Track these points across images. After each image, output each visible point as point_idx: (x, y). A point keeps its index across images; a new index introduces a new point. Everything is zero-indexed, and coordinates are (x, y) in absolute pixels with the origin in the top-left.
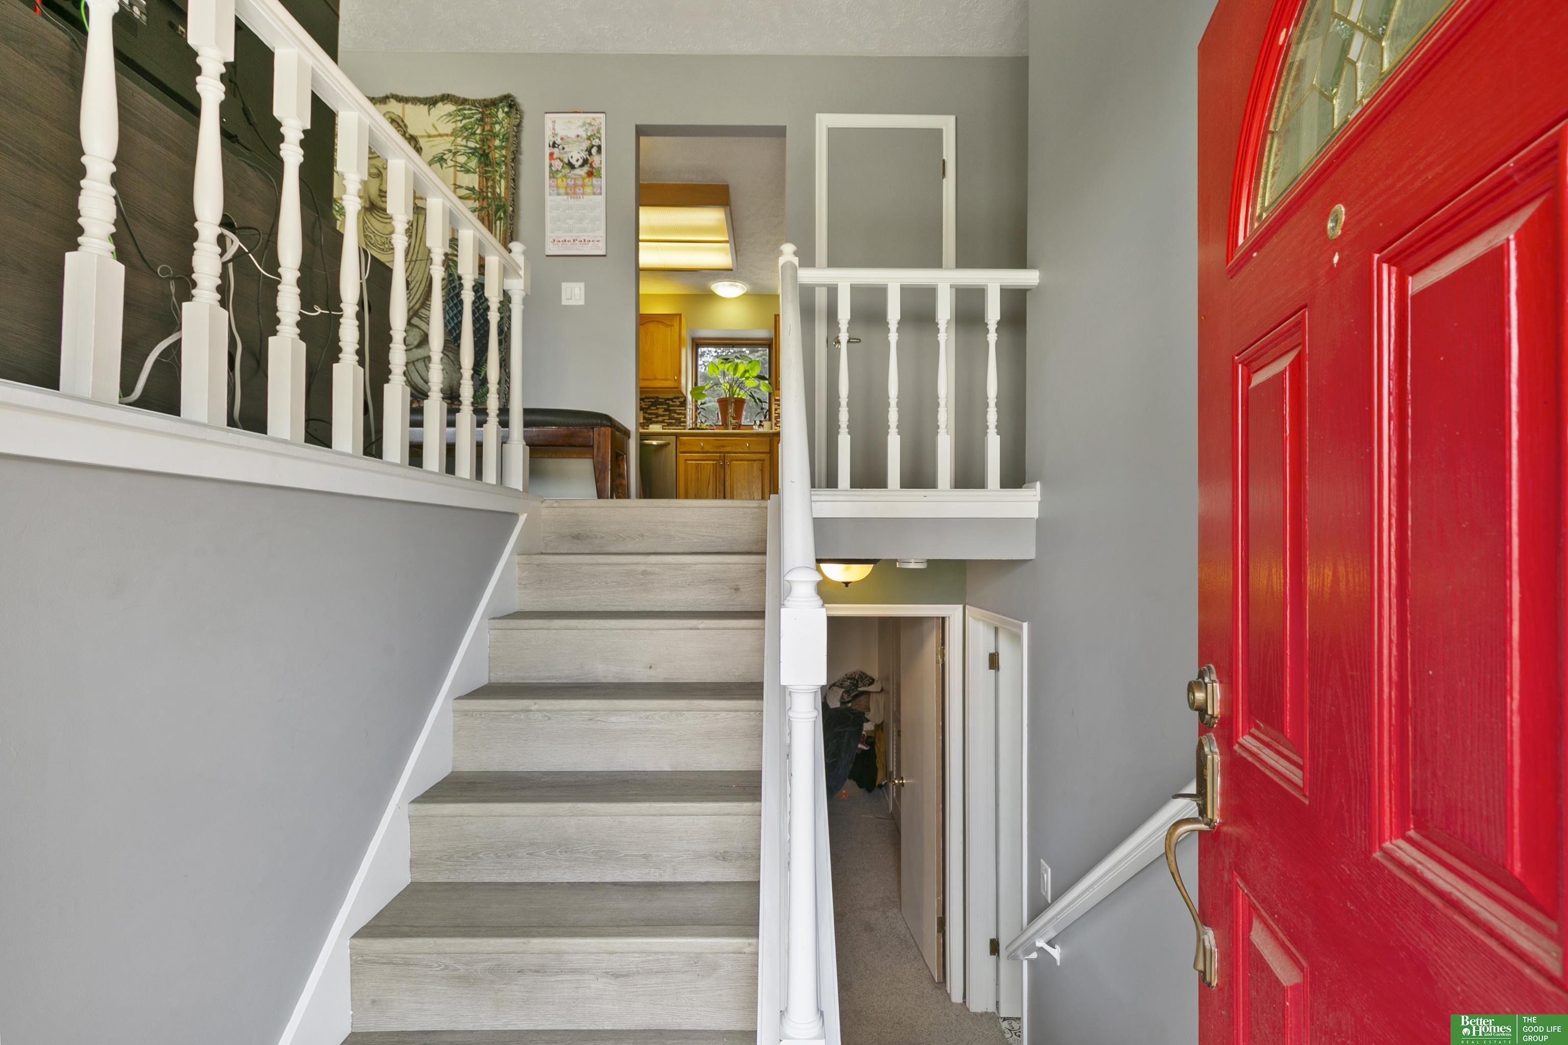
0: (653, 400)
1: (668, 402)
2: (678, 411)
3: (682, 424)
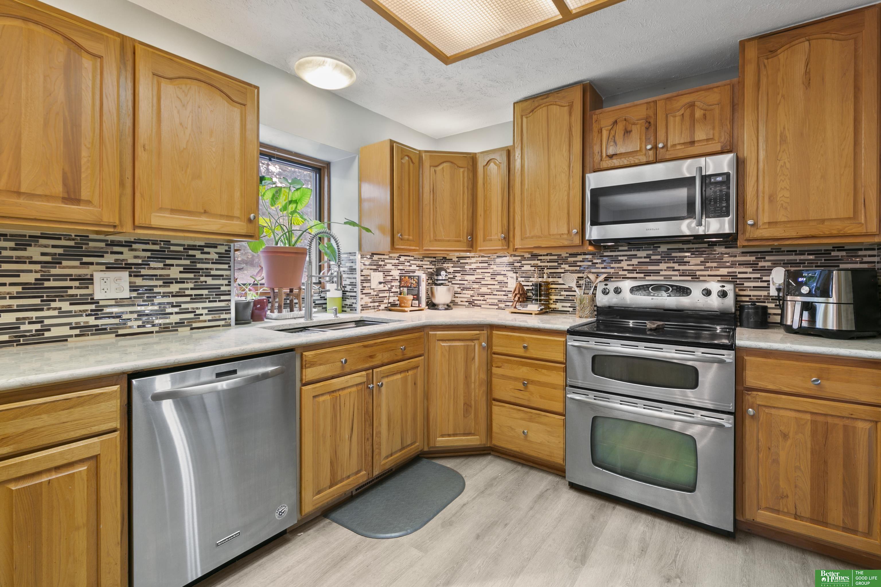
0: (157, 247)
1: (191, 252)
2: (213, 272)
3: (223, 298)
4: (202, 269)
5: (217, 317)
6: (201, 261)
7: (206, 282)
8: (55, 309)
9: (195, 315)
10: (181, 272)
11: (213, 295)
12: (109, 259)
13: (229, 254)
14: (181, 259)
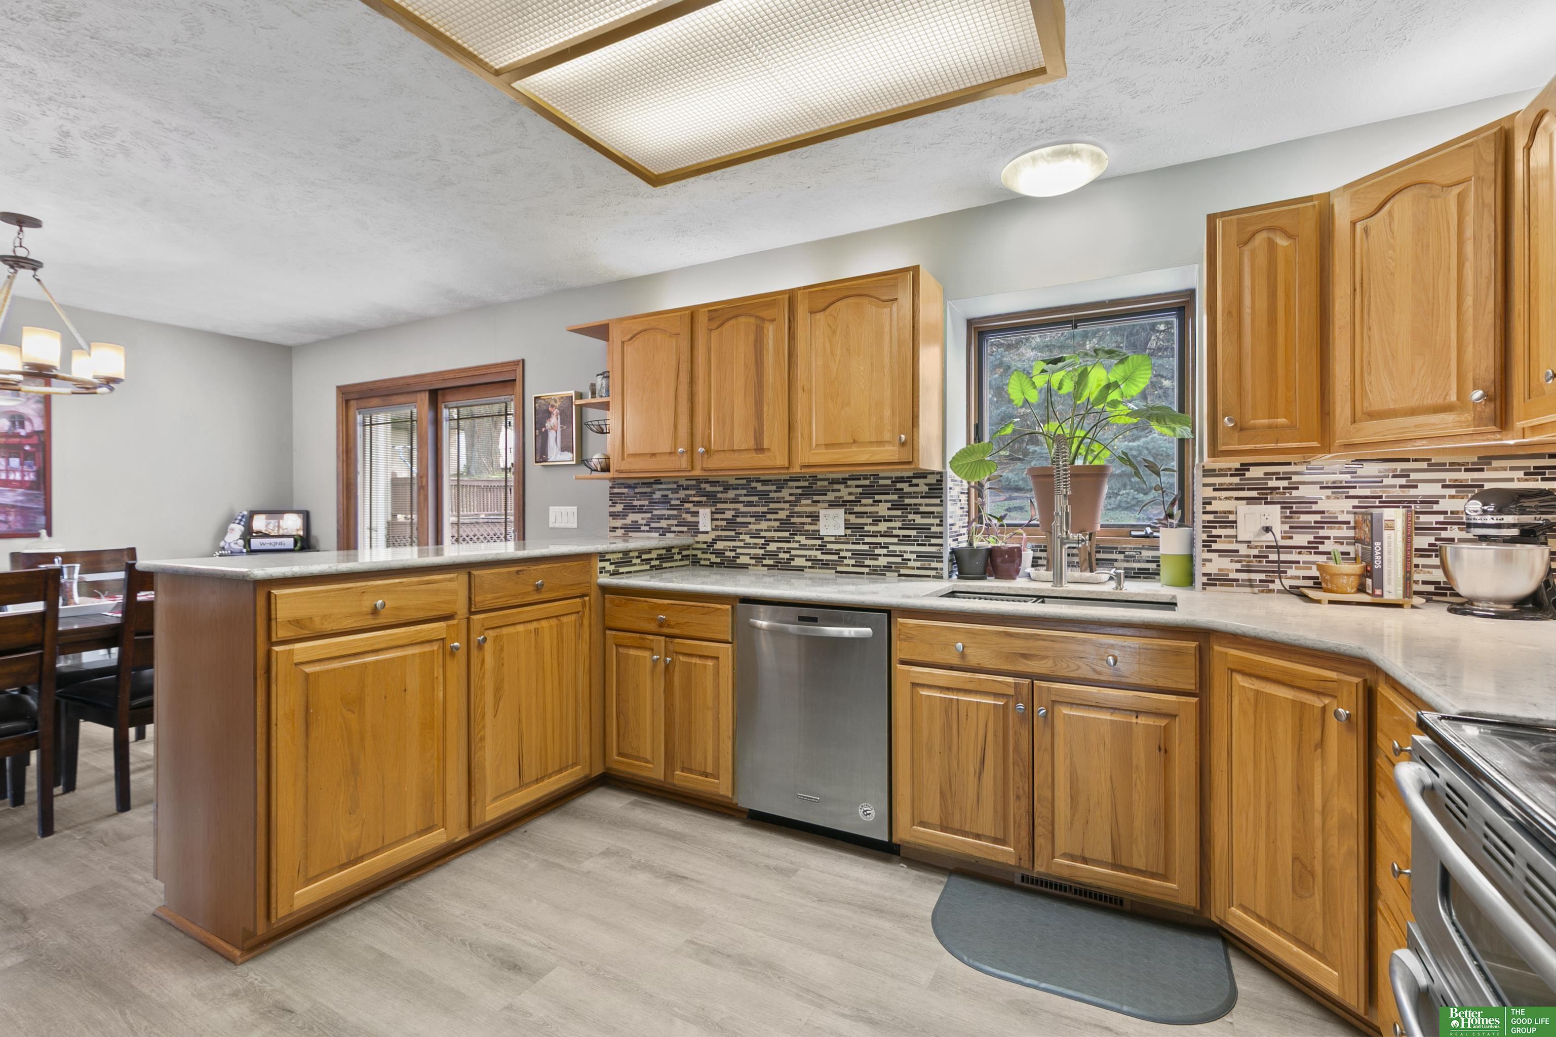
0: (867, 482)
1: (899, 486)
2: (923, 509)
3: (933, 541)
4: (910, 505)
5: (926, 564)
6: (910, 495)
7: (914, 521)
8: (797, 542)
9: (903, 560)
10: (889, 509)
11: (922, 537)
12: (831, 496)
13: (941, 485)
14: (888, 494)
